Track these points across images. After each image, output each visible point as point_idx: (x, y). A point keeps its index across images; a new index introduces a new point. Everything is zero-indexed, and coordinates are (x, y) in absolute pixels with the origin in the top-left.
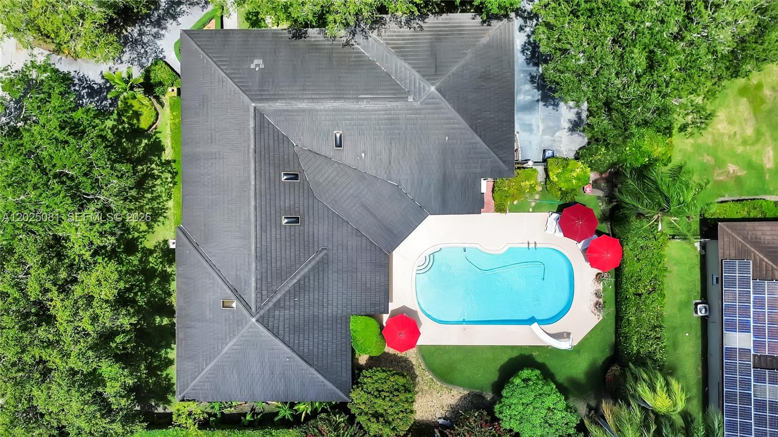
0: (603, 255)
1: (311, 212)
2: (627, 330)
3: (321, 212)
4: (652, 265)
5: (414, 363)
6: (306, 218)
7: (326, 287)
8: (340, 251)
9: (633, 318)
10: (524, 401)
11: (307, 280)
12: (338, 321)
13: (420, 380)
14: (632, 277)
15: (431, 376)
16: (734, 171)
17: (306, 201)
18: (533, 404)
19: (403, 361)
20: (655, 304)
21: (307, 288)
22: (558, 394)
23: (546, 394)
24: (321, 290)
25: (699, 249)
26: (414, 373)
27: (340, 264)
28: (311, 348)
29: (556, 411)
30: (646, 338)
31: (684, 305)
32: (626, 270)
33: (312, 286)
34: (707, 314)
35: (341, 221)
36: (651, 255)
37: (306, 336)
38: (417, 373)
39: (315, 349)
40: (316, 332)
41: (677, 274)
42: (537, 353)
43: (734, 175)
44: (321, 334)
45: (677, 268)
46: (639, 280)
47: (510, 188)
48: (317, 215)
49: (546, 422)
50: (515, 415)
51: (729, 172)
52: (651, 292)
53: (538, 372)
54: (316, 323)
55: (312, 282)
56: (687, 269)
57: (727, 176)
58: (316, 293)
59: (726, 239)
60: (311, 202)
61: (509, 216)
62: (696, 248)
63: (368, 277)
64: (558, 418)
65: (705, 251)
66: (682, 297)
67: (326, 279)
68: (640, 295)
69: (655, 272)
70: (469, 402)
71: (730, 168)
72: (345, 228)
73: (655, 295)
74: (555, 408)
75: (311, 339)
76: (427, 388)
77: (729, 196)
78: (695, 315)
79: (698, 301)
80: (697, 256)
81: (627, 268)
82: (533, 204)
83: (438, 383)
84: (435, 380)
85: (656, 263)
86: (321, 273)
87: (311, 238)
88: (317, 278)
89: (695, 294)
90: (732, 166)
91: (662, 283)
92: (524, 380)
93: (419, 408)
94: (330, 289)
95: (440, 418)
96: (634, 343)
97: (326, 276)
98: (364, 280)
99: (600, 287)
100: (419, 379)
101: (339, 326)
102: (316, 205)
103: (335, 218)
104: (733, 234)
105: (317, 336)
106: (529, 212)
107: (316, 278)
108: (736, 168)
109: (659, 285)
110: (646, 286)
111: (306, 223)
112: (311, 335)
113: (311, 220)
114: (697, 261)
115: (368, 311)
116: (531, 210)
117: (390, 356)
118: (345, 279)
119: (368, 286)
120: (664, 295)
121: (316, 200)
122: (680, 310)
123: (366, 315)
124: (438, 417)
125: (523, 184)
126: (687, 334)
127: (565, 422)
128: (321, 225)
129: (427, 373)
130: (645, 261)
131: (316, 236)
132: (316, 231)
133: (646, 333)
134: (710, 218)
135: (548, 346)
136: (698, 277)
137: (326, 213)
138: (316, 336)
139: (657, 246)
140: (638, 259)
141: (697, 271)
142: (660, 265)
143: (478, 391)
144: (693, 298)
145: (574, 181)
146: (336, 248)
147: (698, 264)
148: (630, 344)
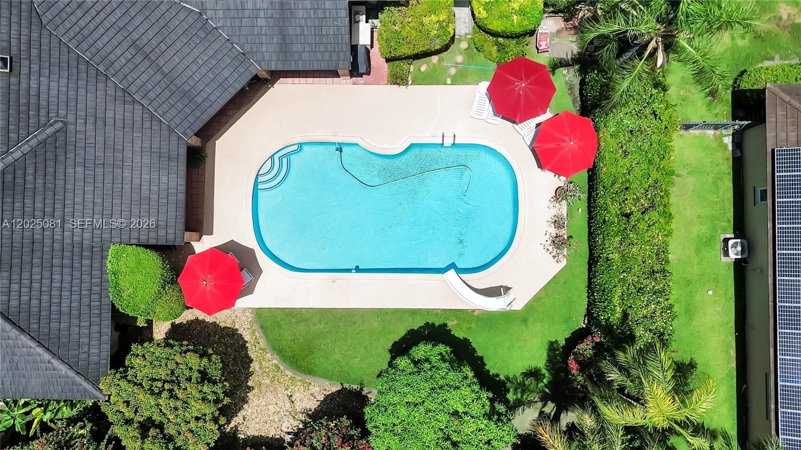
0: (563, 144)
1: (34, 52)
2: (605, 277)
3: (55, 53)
4: (650, 162)
5: (247, 338)
6: (25, 63)
7: (60, 189)
8: (90, 127)
9: (616, 256)
10: (410, 399)
11: (19, 173)
12: (85, 253)
13: (257, 369)
14: (613, 184)
15: (275, 362)
16: (789, 15)
17: (25, 31)
18: (426, 404)
19: (229, 336)
20: (654, 230)
21: (19, 189)
22: (476, 388)
23: (451, 387)
24: (49, 194)
25: (730, 148)
26: (247, 356)
27: (90, 150)
28: (25, 299)
29: (467, 418)
30: (638, 292)
31: (705, 242)
32: (605, 172)
33: (29, 186)
34: (745, 256)
35: (94, 72)
36: (646, 146)
37: (15, 277)
38: (252, 354)
39: (35, 302)
40: (36, 270)
41: (693, 191)
42: (455, 322)
43: (791, 22)
44: (46, 274)
45: (693, 179)
46: (627, 189)
47: (403, 27)
48: (47, 59)
49: (448, 438)
50: (394, 425)
51: (781, 18)
52: (646, 210)
53: (442, 348)
54: (38, 254)
55: (30, 178)
56: (710, 180)
57: (778, 26)
58: (39, 199)
59: (780, 112)
60: (35, 35)
61: (413, 91)
62: (725, 147)
63: (146, 177)
64: (471, 429)
65: (742, 152)
66: (701, 229)
67: (60, 176)
68: (627, 216)
69: (654, 175)
70: (339, 406)
71: (782, 10)
72: (101, 86)
73: (654, 215)
74: (466, 413)
75: (26, 282)
76: (267, 381)
77: (781, 59)
78: (724, 259)
79: (728, 236)
80: (727, 159)
81: (605, 169)
82: (453, 71)
83: (287, 372)
84: (282, 368)
85: (657, 159)
86: (50, 163)
87: (33, 100)
88: (42, 173)
89: (724, 224)
90: (786, 7)
91: (667, 194)
92: (416, 363)
93: (254, 416)
94: (69, 195)
95: (289, 433)
96: (616, 300)
97: (60, 168)
98: (136, 181)
99: (563, 209)
100: (255, 366)
101: (86, 262)
102: (45, 41)
103: (82, 67)
104: (793, 102)
105: (39, 277)
106: (445, 84)
107: (40, 173)
108: (794, 11)
109: (662, 197)
110: (638, 199)
111: (25, 70)
112: (26, 275)
113: (35, 68)
114: (727, 168)
115: (144, 238)
116: (449, 81)
117: (206, 327)
118: (99, 178)
119: (145, 193)
120: (671, 215)
121: (44, 32)
122: (698, 251)
123: (137, 245)
124: (285, 430)
125: (426, 20)
126: (710, 292)
127: (485, 439)
128: (54, 77)
129: (269, 355)
130: (636, 155)
131: (43, 96)
132: (43, 88)
133: (638, 282)
134: (750, 90)
135: (474, 311)
136: (730, 195)
137: (64, 58)
138: (37, 277)
139: (657, 128)
140: (625, 152)
141: (727, 185)
142: (663, 163)
143: (355, 387)
144: (720, 231)
145: (515, 17)
146: (82, 121)
147: (729, 174)
148: (610, 302)
